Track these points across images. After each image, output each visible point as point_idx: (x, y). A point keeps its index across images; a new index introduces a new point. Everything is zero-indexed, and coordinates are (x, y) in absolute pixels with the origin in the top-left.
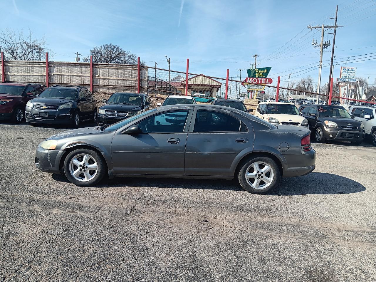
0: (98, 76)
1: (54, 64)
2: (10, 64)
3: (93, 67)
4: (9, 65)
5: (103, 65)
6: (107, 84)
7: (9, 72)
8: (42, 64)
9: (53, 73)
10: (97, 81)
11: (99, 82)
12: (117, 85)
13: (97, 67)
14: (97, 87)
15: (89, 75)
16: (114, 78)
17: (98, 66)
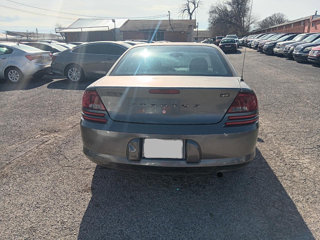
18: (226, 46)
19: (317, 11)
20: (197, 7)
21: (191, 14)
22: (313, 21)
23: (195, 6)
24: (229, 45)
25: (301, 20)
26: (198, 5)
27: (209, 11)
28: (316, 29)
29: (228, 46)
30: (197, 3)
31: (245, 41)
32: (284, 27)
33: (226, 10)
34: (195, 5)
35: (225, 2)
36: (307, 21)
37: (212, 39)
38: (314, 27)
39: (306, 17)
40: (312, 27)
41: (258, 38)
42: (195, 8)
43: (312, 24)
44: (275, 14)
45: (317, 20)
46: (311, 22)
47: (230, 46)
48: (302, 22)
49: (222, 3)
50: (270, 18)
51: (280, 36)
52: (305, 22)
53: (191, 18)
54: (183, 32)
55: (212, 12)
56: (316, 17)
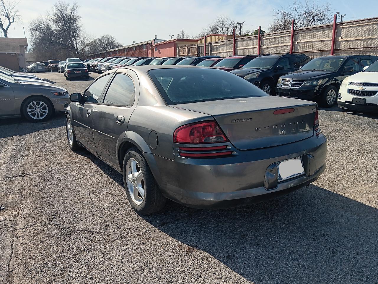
0: (342, 38)
1: (298, 31)
2: (265, 37)
3: (336, 28)
4: (263, 38)
5: (348, 24)
6: (351, 47)
7: (263, 45)
8: (289, 34)
9: (297, 42)
10: (339, 45)
11: (341, 46)
12: (362, 46)
13: (341, 27)
14: (339, 51)
15: (331, 39)
16: (360, 38)
17: (342, 25)
18: (75, 72)
19: (156, 36)
20: (13, 22)
21: (5, 31)
22: (155, 46)
23: (10, 21)
24: (79, 70)
25: (144, 43)
26: (14, 20)
27: (29, 28)
28: (160, 53)
29: (78, 72)
30: (12, 17)
31: (90, 66)
32: (126, 50)
33: (48, 28)
34: (9, 19)
35: (49, 18)
36: (149, 45)
37: (43, 63)
38: (157, 52)
39: (147, 41)
40: (155, 51)
41: (105, 62)
42: (10, 23)
43: (155, 48)
44: (104, 36)
45: (159, 44)
46: (154, 46)
47: (81, 71)
48: (144, 46)
49: (44, 20)
50: (99, 40)
51: (133, 60)
52: (147, 46)
53: (6, 36)
54: (13, 54)
55: (34, 29)
56: (158, 42)
